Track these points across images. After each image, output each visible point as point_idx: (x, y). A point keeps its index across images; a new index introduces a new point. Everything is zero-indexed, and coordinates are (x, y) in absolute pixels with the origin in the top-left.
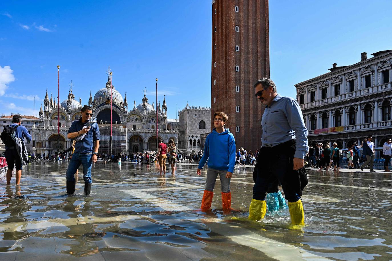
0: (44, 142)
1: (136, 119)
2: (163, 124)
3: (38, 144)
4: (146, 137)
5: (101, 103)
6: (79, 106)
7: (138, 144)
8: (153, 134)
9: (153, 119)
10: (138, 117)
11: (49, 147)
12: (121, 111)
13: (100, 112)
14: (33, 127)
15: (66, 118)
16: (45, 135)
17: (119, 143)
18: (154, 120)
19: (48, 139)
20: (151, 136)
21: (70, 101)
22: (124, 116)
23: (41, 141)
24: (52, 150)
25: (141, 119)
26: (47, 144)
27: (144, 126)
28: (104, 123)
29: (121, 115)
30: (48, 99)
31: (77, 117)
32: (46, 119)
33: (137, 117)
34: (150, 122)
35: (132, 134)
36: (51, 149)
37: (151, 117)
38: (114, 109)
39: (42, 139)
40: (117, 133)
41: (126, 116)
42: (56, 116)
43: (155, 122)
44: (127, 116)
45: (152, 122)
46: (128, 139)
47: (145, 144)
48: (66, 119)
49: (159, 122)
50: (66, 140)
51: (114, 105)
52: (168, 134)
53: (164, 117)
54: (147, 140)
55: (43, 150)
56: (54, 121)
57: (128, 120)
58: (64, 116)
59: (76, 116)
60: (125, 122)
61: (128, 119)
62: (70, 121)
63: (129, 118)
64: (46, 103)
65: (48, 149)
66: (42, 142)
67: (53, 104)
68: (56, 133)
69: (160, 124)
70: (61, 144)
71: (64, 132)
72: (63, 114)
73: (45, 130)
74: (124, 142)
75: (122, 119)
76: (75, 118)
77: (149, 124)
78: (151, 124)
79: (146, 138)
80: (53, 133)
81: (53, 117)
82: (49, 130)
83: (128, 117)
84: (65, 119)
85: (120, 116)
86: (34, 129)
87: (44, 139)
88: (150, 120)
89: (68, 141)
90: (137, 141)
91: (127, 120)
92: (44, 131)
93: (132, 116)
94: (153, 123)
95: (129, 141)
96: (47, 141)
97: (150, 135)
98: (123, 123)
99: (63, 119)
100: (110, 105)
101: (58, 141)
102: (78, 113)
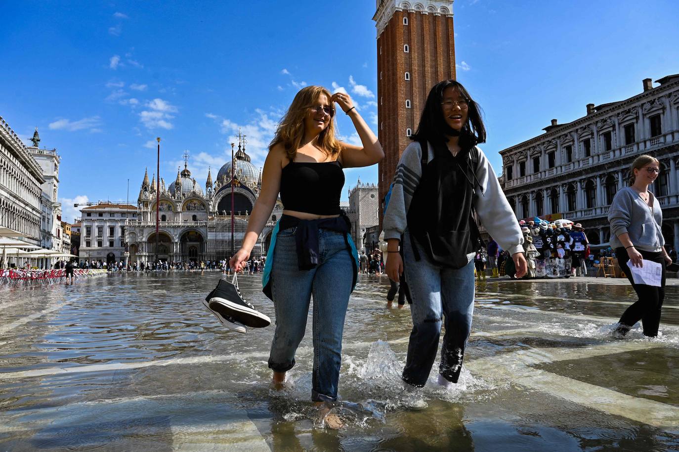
0: (141, 245)
3: (133, 248)
5: (224, 184)
6: (192, 191)
11: (148, 252)
12: (254, 196)
13: (223, 198)
14: (125, 223)
15: (173, 208)
16: (143, 234)
19: (146, 240)
21: (178, 183)
23: (137, 243)
24: (152, 256)
26: (146, 247)
28: (228, 214)
29: (254, 201)
30: (149, 181)
31: (190, 206)
32: (145, 210)
36: (151, 254)
38: (243, 192)
39: (138, 240)
46: (264, 236)
48: (173, 210)
50: (172, 241)
51: (243, 187)
55: (139, 255)
58: (171, 205)
59: (188, 205)
62: (179, 213)
64: (145, 187)
65: (147, 254)
66: (138, 245)
67: (156, 188)
68: (158, 231)
70: (166, 247)
71: (169, 229)
72: (169, 203)
73: (143, 227)
76: (187, 207)
82: (149, 226)
84: (171, 210)
86: (128, 226)
87: (141, 240)
89: (176, 243)
92: (141, 228)
96: (146, 242)
99: (169, 210)
100: (238, 187)
101: (161, 242)
102: (191, 201)
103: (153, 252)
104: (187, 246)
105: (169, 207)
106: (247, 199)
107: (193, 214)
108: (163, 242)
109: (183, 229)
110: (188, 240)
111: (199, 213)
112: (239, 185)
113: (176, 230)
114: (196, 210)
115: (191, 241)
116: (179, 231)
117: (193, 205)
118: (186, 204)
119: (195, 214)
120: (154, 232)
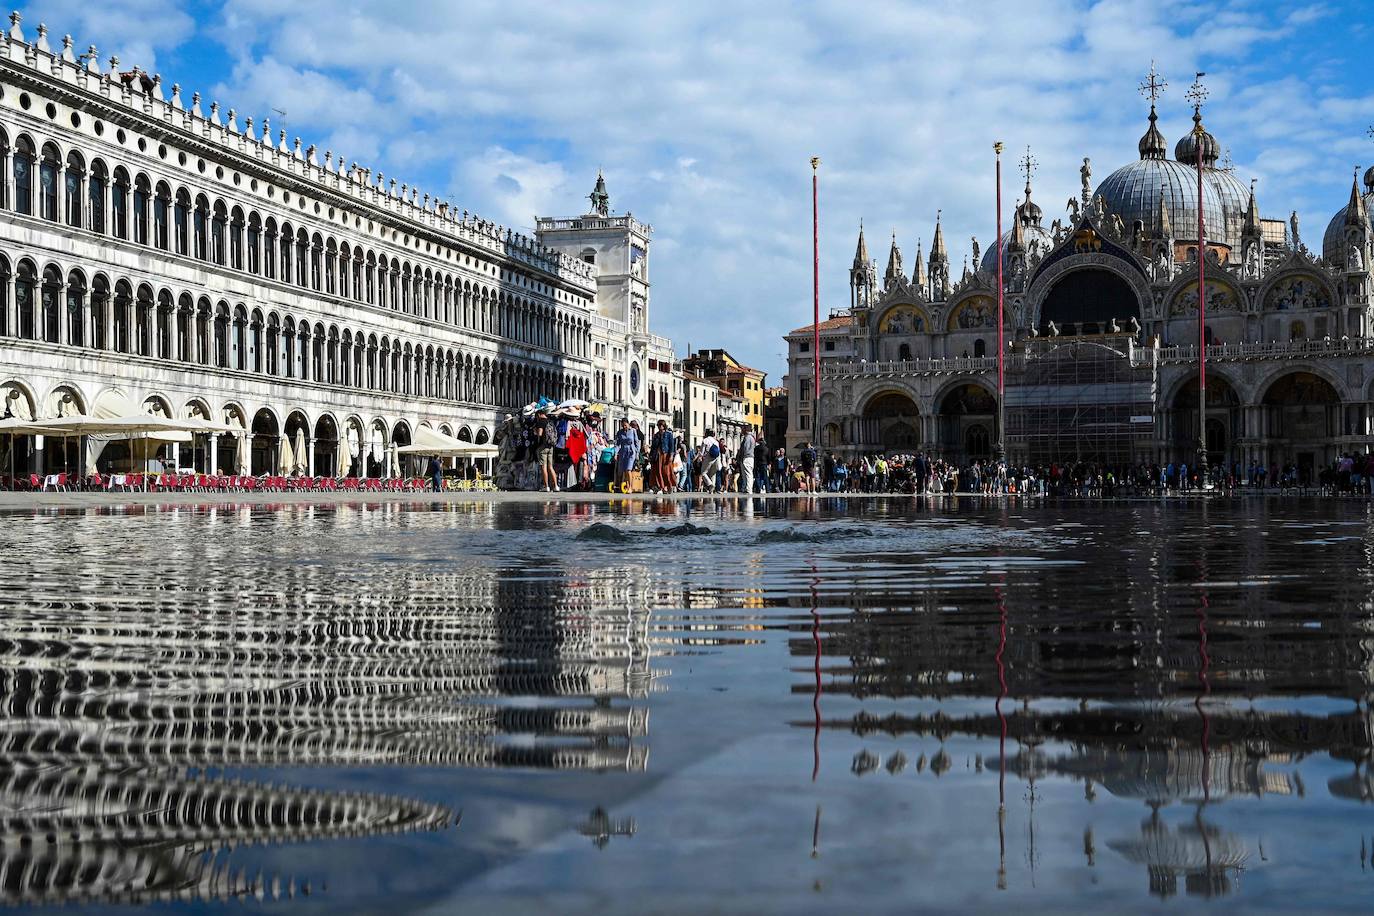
0: (848, 424)
1: (1214, 297)
2: (1346, 311)
3: (833, 431)
4: (1250, 380)
7: (1221, 416)
8: (1287, 364)
9: (1296, 289)
10: (1224, 289)
12: (1142, 273)
13: (1056, 286)
15: (925, 326)
16: (851, 396)
17: (1124, 411)
18: (1300, 293)
19: (860, 413)
20: (1278, 376)
22: (1155, 289)
23: (838, 418)
25: (1236, 300)
26: (858, 431)
27: (1255, 328)
28: (1067, 331)
29: (1141, 287)
31: (967, 316)
32: (861, 336)
33: (1216, 291)
34: (1280, 307)
35: (1186, 372)
37: (1288, 281)
39: (841, 411)
40: (1110, 370)
41: (1163, 289)
42: (892, 322)
43: (1305, 305)
44: (1167, 288)
45: (1291, 306)
46: (1165, 392)
47: (1247, 411)
48: (927, 330)
49: (1328, 303)
50: (921, 413)
52: (1363, 361)
53: (1350, 277)
54: (1254, 394)
56: (886, 340)
57: (1176, 308)
58: (921, 317)
59: (962, 312)
60: (1158, 317)
61: (1173, 302)
62: (938, 336)
63: (1178, 299)
65: (861, 447)
66: (842, 425)
68: (886, 388)
69: (1335, 310)
71: (911, 382)
72: (915, 313)
73: (854, 378)
74: (1144, 408)
75: (1148, 305)
76: (957, 321)
77: (1277, 316)
78: (1285, 319)
79: (1249, 387)
80: (875, 388)
81: (884, 327)
82: (863, 378)
83: (1175, 296)
84: (922, 330)
85: (1138, 295)
87: (846, 413)
88: (1282, 296)
89: (927, 417)
90: (1218, 402)
91: (1171, 309)
92: (847, 383)
93: (1192, 289)
94: (1297, 312)
95: (1170, 402)
96: (858, 418)
97: (1267, 372)
98: (1151, 325)
99: (916, 329)
100: (1094, 250)
101: (900, 416)
102: (970, 301)
103: (880, 444)
104: (963, 425)
105: (917, 322)
106: (1123, 282)
107: (977, 336)
108: (904, 415)
109: (943, 380)
110: (965, 408)
111: (991, 334)
112: (1098, 244)
113: (927, 384)
114: (983, 327)
115: (971, 411)
116: (935, 386)
117: (977, 314)
118: (958, 312)
119: (981, 336)
120: (876, 391)
